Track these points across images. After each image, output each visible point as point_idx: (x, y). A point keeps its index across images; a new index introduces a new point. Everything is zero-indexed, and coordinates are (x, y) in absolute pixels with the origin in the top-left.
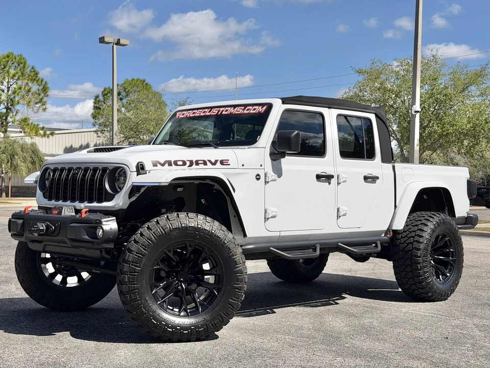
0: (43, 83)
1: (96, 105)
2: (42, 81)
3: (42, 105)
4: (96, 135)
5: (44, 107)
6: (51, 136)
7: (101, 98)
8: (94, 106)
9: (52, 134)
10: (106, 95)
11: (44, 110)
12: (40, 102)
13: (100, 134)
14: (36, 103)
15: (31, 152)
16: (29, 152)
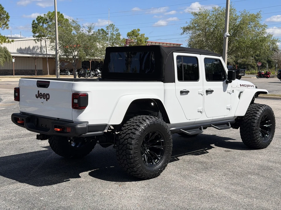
0: (6, 14)
1: (33, 26)
2: (6, 12)
3: (6, 26)
4: (35, 42)
5: (7, 27)
6: (12, 42)
7: (36, 22)
8: (32, 26)
9: (13, 41)
10: (39, 20)
11: (8, 28)
12: (5, 24)
13: (37, 42)
14: (3, 25)
15: (4, 52)
16: (3, 52)
